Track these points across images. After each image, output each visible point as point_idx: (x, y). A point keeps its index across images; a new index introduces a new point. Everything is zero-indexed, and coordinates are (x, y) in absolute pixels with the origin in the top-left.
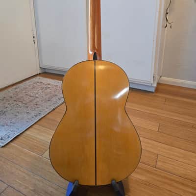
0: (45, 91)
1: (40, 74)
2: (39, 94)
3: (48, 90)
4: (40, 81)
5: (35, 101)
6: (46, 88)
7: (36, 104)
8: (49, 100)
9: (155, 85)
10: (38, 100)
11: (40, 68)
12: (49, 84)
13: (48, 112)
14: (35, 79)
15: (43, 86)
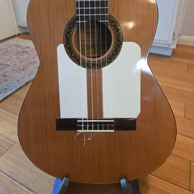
0: (21, 57)
1: (19, 35)
2: (12, 61)
3: (25, 56)
4: (16, 43)
5: (4, 70)
6: (23, 52)
7: (5, 76)
8: (23, 70)
9: (174, 47)
10: (8, 69)
11: (19, 27)
12: (28, 47)
13: (19, 87)
14: (11, 41)
15: (20, 50)
